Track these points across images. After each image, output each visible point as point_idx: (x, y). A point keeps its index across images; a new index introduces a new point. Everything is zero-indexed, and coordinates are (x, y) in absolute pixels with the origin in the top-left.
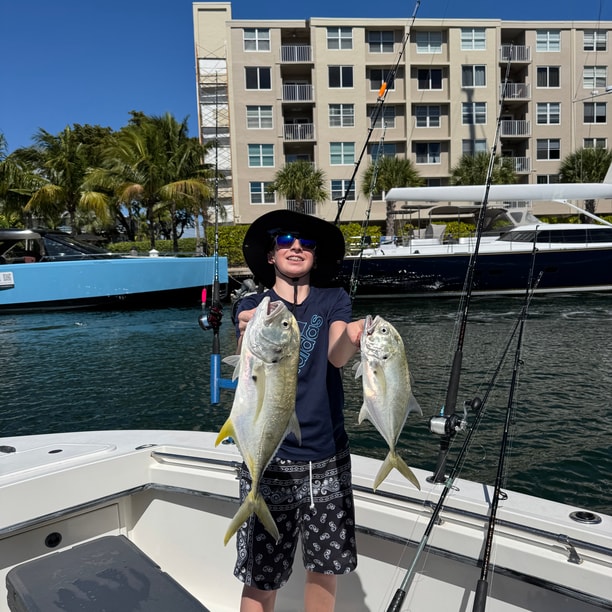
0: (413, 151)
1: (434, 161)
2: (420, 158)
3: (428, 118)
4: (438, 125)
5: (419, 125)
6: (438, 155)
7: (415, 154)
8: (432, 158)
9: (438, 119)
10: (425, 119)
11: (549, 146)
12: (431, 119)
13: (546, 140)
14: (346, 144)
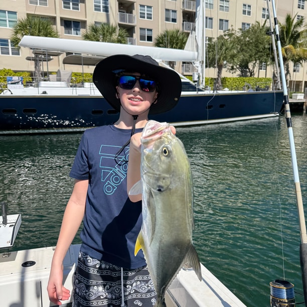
0: (61, 25)
1: (77, 34)
2: (67, 31)
3: (71, 3)
4: (78, 9)
5: (65, 7)
6: (79, 30)
7: (63, 27)
8: (75, 32)
9: (78, 5)
10: (69, 4)
11: (147, 33)
12: (73, 4)
13: (145, 29)
14: (9, 12)
